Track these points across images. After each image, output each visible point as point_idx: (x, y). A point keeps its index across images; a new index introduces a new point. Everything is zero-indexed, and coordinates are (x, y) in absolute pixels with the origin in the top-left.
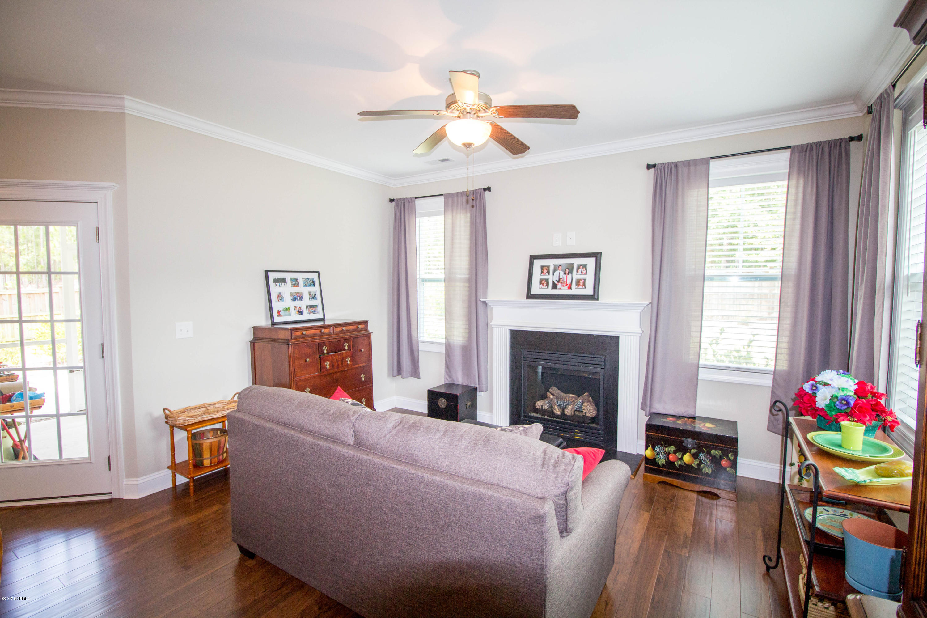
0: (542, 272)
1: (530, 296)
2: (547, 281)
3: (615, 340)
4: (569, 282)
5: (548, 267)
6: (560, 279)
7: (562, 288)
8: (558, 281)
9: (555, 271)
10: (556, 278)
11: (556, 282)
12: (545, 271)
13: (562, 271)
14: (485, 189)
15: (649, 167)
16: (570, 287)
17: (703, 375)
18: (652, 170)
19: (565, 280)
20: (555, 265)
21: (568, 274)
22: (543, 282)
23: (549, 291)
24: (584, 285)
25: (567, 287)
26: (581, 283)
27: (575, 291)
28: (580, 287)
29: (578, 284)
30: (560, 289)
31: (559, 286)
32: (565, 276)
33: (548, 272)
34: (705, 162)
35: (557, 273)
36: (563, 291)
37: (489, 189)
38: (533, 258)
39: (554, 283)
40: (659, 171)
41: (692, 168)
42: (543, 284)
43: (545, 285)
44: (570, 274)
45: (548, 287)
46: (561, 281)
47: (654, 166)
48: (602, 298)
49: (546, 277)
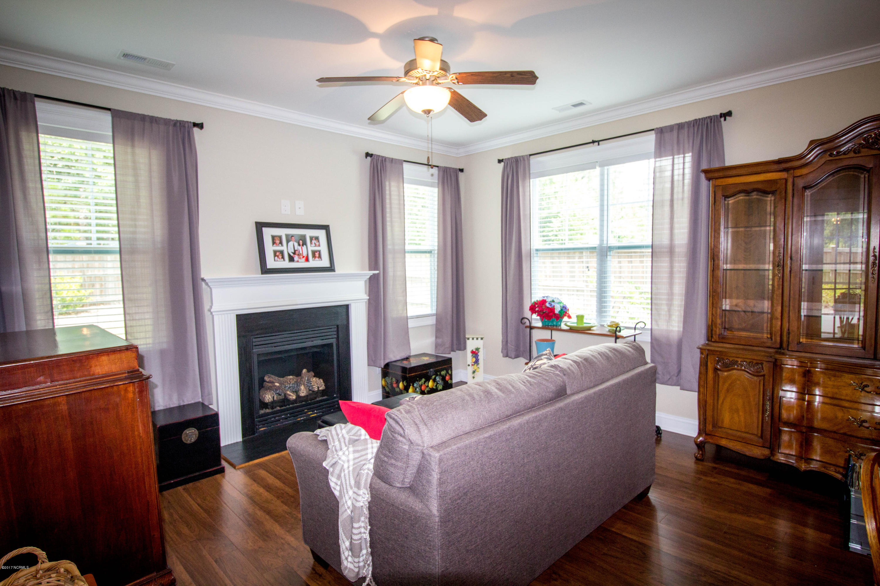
0: (274, 243)
1: (265, 270)
2: (282, 252)
3: (347, 307)
4: (305, 254)
5: (280, 238)
6: (295, 251)
7: (299, 260)
8: (294, 253)
9: (288, 242)
10: (291, 251)
11: (292, 255)
12: (278, 242)
13: (296, 241)
14: (195, 125)
15: (367, 155)
16: (307, 260)
18: (369, 158)
19: (301, 252)
20: (287, 236)
21: (303, 245)
22: (278, 254)
23: (286, 264)
24: (320, 257)
25: (304, 259)
26: (317, 254)
27: (313, 263)
28: (317, 259)
29: (314, 256)
30: (298, 261)
31: (296, 258)
32: (300, 248)
33: (281, 243)
35: (291, 244)
36: (301, 264)
37: (200, 126)
38: (260, 225)
39: (289, 255)
40: (375, 160)
41: (393, 165)
42: (278, 256)
43: (280, 257)
44: (305, 246)
45: (284, 260)
46: (297, 253)
47: (371, 155)
48: (339, 269)
49: (279, 248)
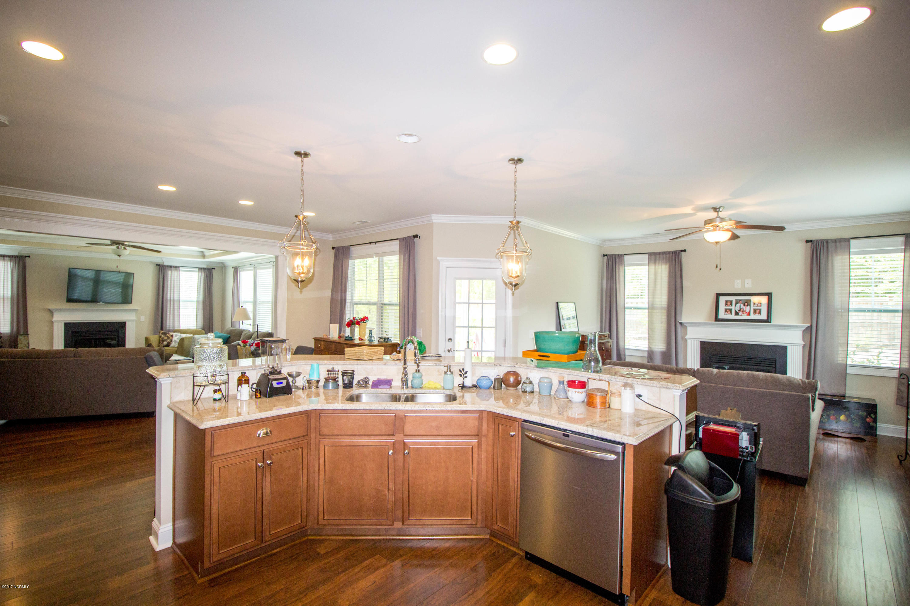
0: (726, 304)
1: (717, 319)
2: (731, 310)
3: (784, 348)
4: (748, 311)
5: (731, 301)
6: (740, 309)
7: (743, 315)
8: (740, 311)
9: (736, 304)
10: (737, 308)
11: (738, 311)
12: (729, 304)
13: (742, 303)
14: (682, 251)
15: (807, 241)
16: (749, 314)
17: (849, 370)
18: (810, 244)
19: (745, 310)
20: (736, 300)
21: (747, 306)
22: (727, 311)
23: (733, 316)
24: (760, 313)
25: (746, 314)
26: (757, 311)
27: (753, 317)
28: (757, 314)
29: (755, 312)
30: (741, 315)
31: (740, 313)
32: (744, 307)
33: (731, 305)
34: (848, 240)
35: (738, 305)
36: (743, 317)
37: (685, 251)
38: (718, 295)
39: (736, 312)
40: (815, 245)
41: (838, 244)
42: (727, 312)
43: (729, 312)
44: (749, 307)
45: (731, 314)
46: (742, 310)
47: (811, 241)
48: (774, 322)
49: (730, 307)
